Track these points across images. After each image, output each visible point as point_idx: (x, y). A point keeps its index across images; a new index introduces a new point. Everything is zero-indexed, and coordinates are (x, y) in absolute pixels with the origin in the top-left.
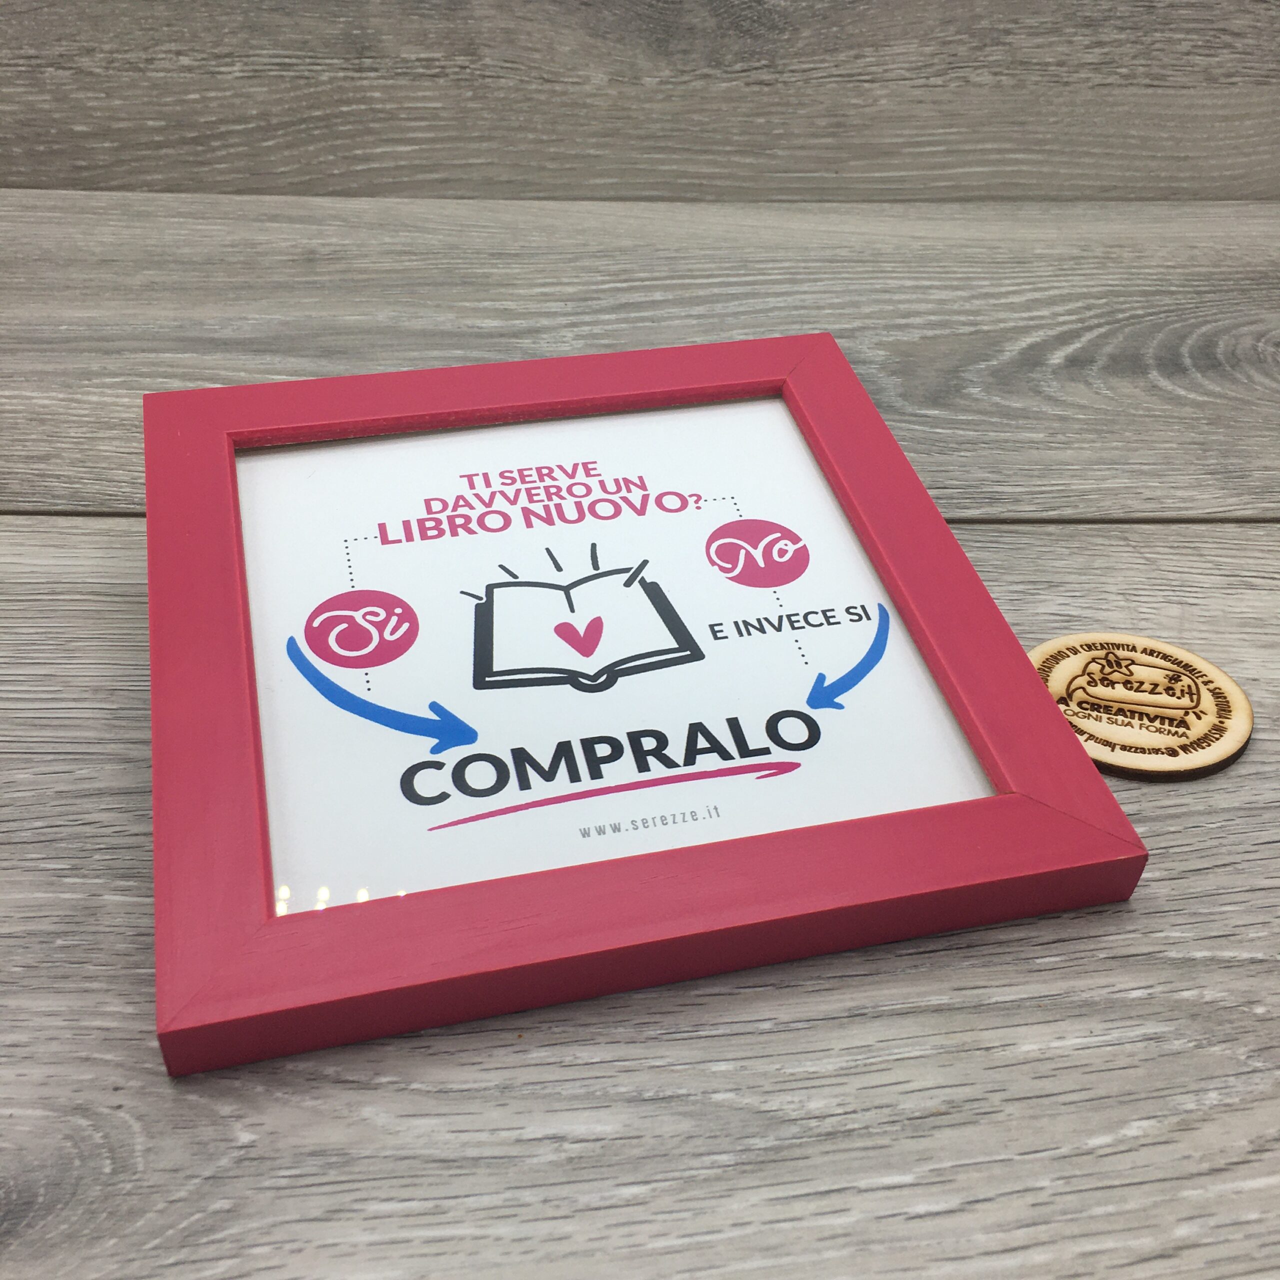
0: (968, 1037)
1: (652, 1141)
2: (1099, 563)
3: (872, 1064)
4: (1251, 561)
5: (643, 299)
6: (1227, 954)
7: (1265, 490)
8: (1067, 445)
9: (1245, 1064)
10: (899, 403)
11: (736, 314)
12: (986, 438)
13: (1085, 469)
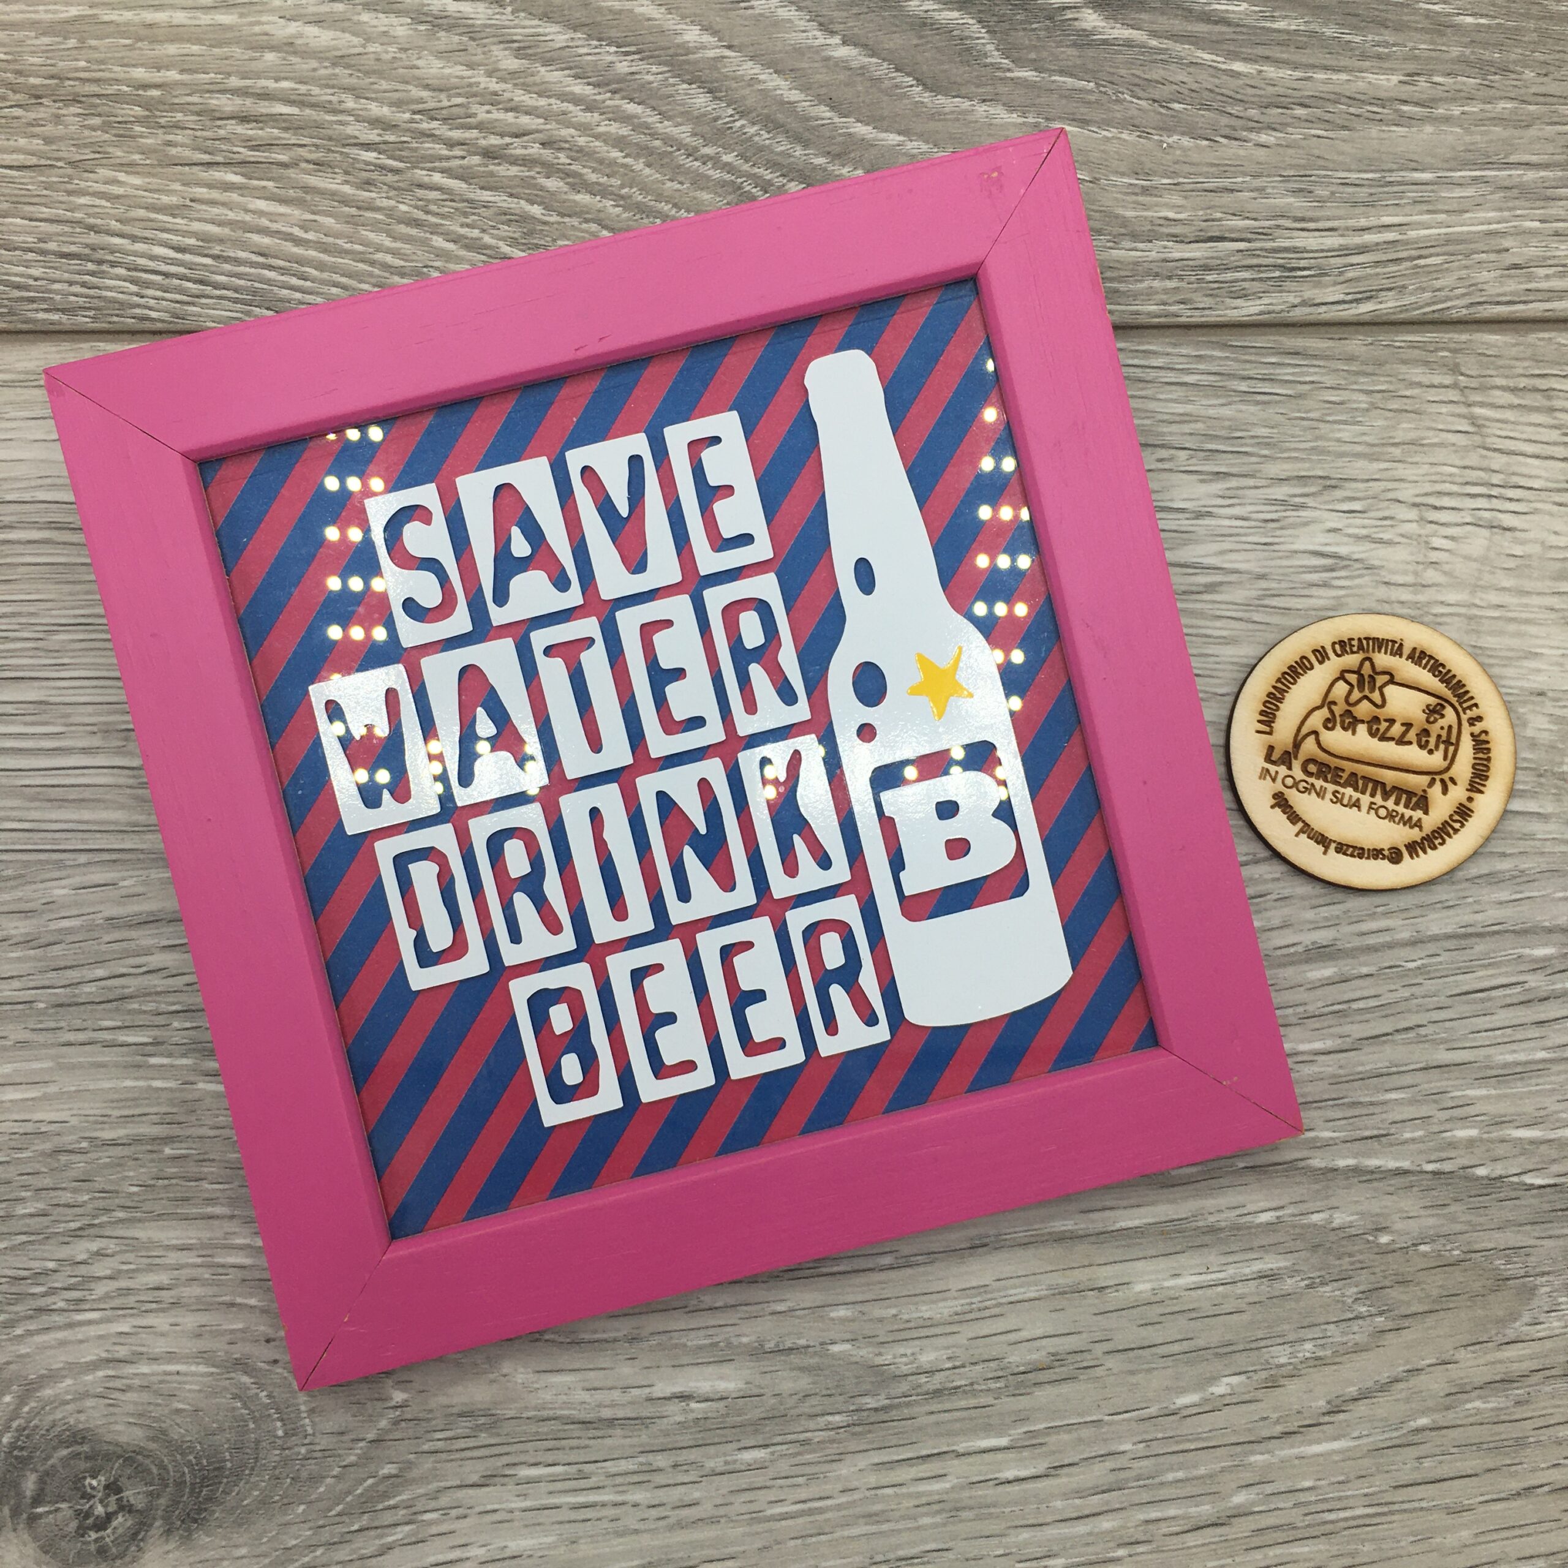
1: (773, 1401)
3: (986, 1308)
6: (1373, 1162)
9: (1350, 1309)
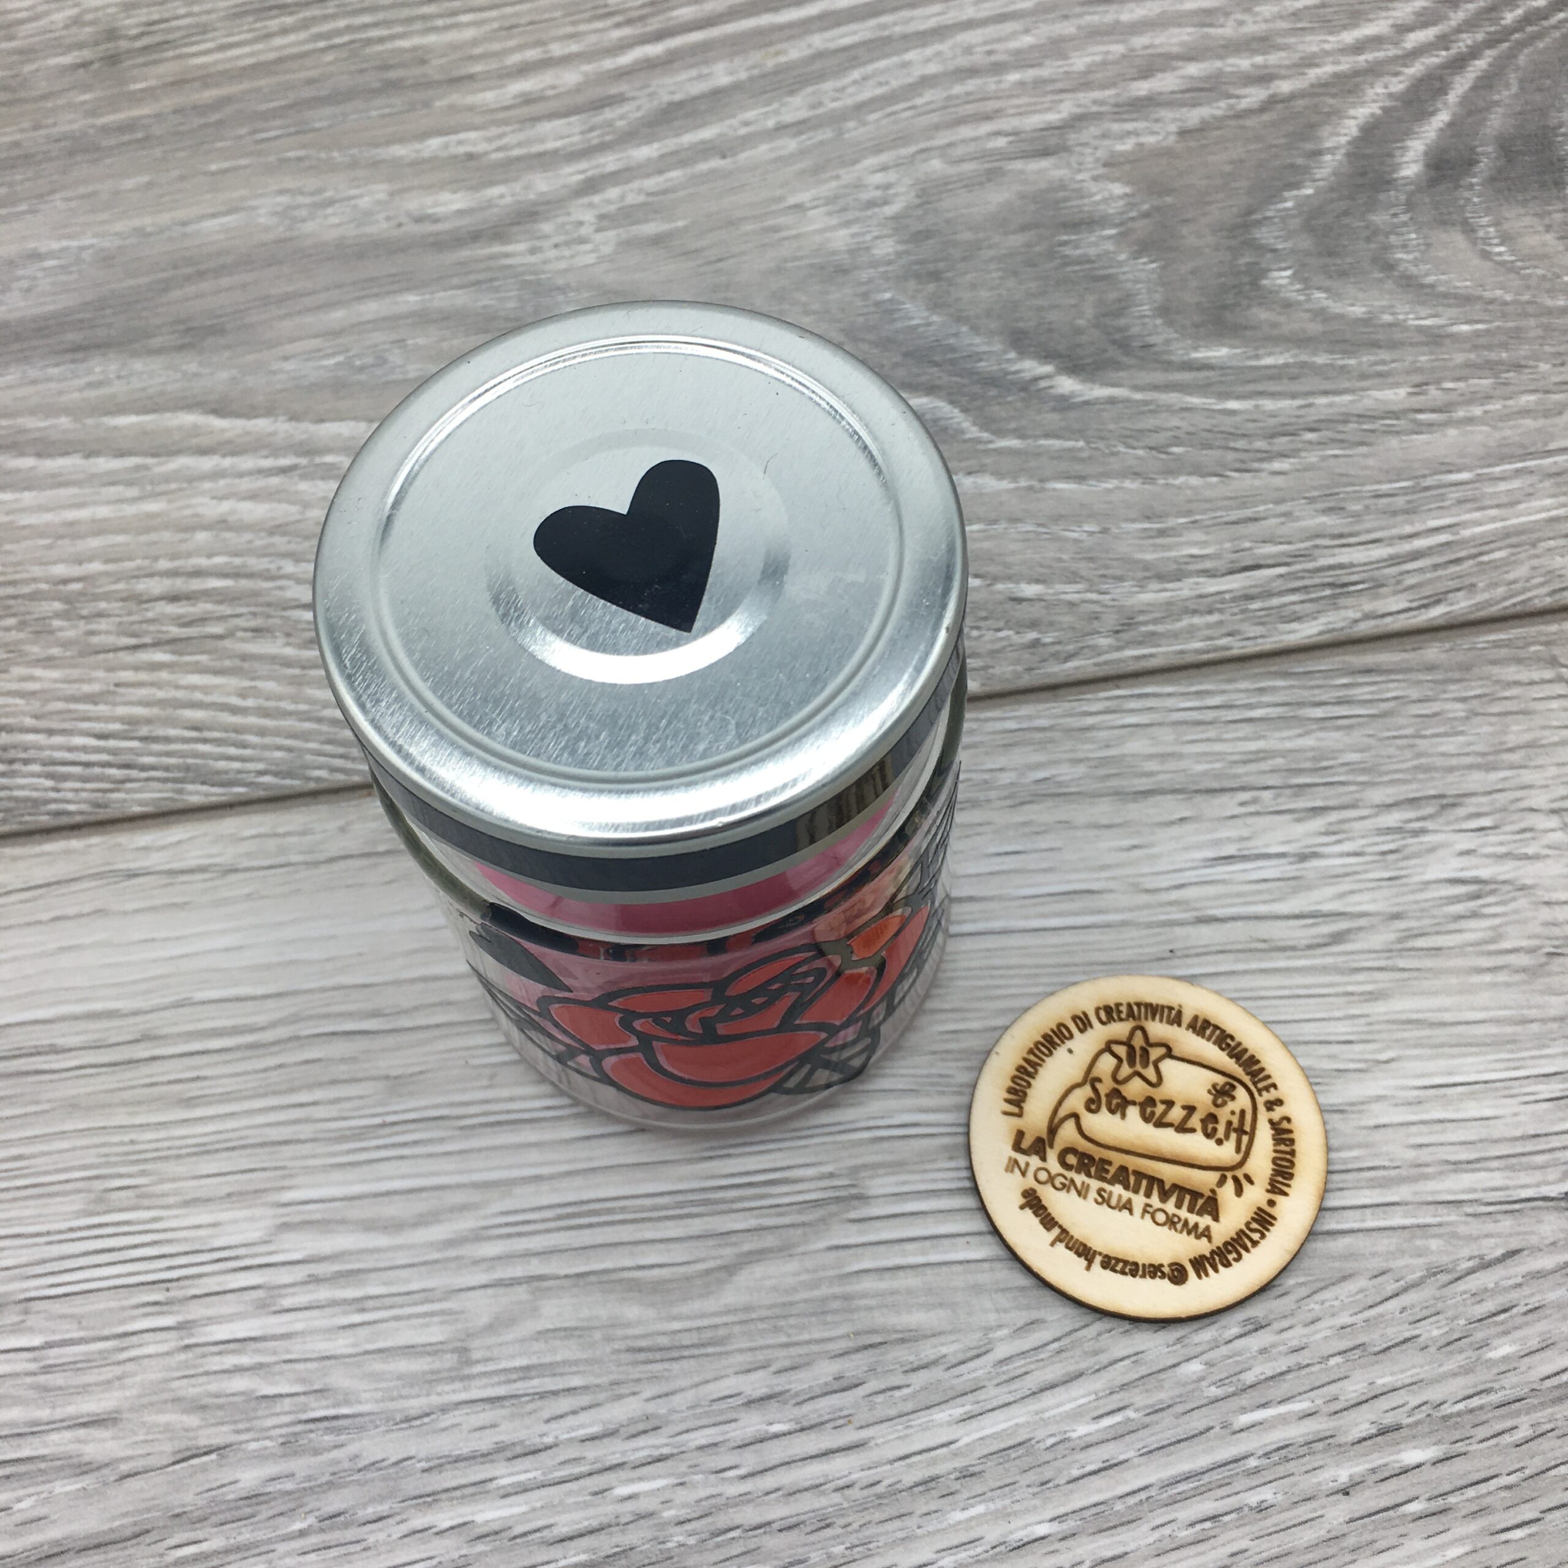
2: (1517, 732)
5: (698, 88)
8: (1447, 413)
10: (1160, 334)
11: (861, 108)
12: (1313, 415)
13: (1480, 479)
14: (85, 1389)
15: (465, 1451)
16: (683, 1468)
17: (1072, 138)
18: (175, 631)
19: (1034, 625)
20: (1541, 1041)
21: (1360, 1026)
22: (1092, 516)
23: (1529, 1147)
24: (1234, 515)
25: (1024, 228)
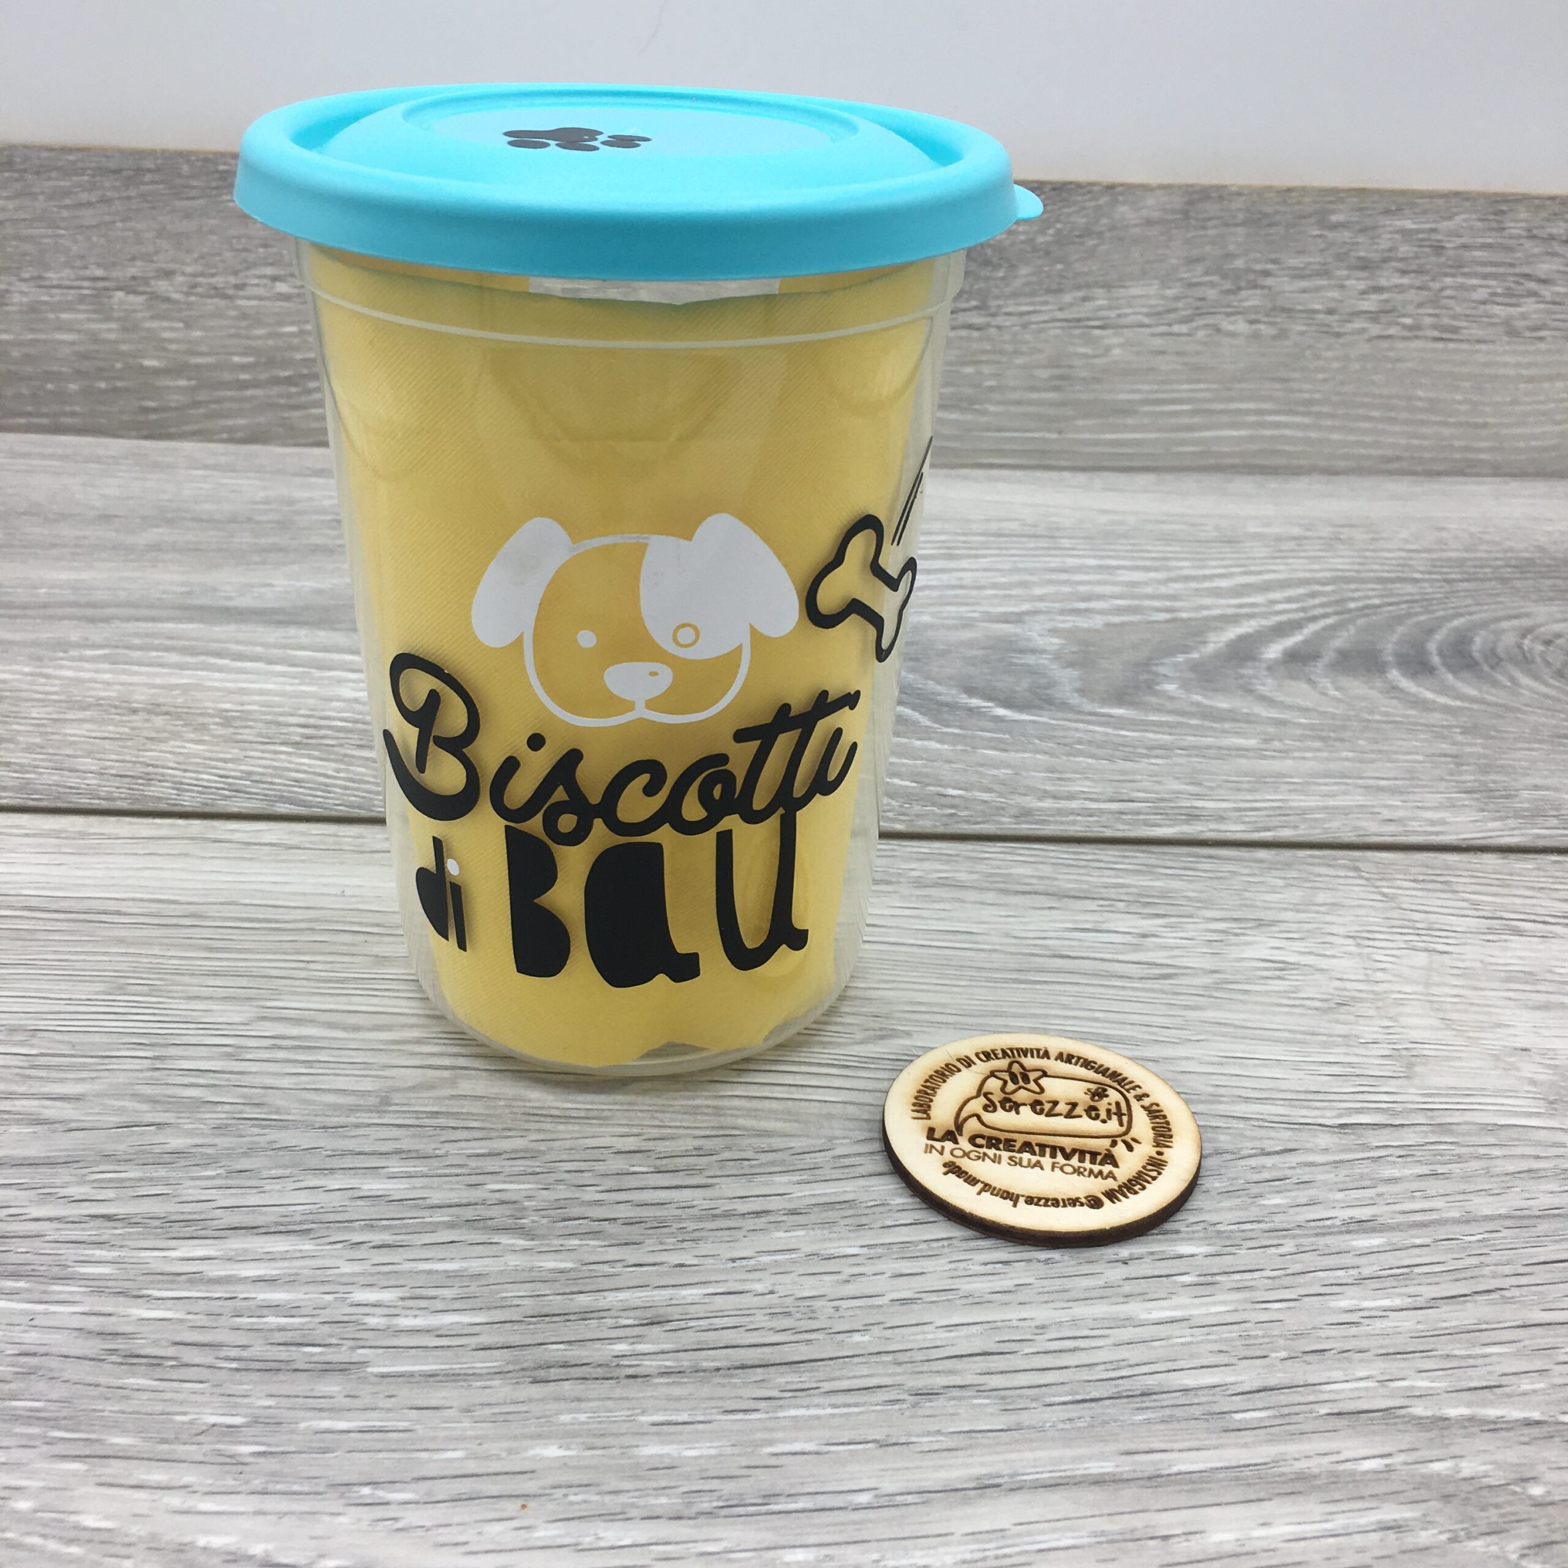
0: (1137, 1522)
2: (1325, 898)
4: (1518, 901)
7: (1535, 814)
8: (1285, 753)
10: (1075, 700)
12: (1184, 744)
13: (1308, 783)
14: (62, 1080)
15: (367, 1150)
16: (551, 1180)
17: (1027, 618)
18: (298, 739)
19: (952, 807)
20: (1325, 1045)
21: (1179, 1021)
22: (1009, 766)
23: (1310, 1097)
24: (1116, 778)
25: (984, 648)
